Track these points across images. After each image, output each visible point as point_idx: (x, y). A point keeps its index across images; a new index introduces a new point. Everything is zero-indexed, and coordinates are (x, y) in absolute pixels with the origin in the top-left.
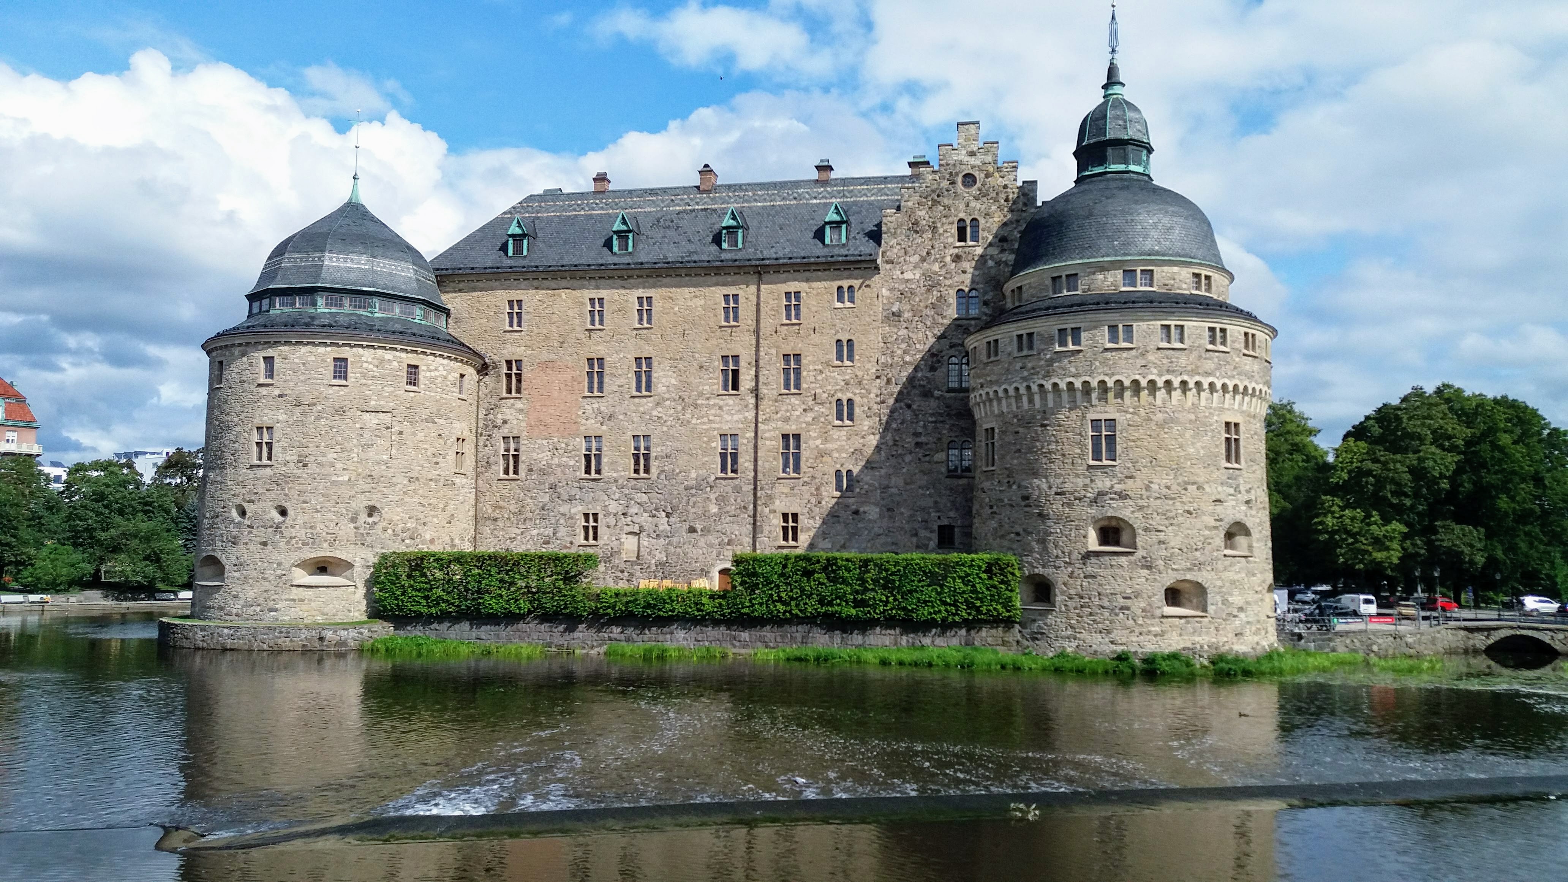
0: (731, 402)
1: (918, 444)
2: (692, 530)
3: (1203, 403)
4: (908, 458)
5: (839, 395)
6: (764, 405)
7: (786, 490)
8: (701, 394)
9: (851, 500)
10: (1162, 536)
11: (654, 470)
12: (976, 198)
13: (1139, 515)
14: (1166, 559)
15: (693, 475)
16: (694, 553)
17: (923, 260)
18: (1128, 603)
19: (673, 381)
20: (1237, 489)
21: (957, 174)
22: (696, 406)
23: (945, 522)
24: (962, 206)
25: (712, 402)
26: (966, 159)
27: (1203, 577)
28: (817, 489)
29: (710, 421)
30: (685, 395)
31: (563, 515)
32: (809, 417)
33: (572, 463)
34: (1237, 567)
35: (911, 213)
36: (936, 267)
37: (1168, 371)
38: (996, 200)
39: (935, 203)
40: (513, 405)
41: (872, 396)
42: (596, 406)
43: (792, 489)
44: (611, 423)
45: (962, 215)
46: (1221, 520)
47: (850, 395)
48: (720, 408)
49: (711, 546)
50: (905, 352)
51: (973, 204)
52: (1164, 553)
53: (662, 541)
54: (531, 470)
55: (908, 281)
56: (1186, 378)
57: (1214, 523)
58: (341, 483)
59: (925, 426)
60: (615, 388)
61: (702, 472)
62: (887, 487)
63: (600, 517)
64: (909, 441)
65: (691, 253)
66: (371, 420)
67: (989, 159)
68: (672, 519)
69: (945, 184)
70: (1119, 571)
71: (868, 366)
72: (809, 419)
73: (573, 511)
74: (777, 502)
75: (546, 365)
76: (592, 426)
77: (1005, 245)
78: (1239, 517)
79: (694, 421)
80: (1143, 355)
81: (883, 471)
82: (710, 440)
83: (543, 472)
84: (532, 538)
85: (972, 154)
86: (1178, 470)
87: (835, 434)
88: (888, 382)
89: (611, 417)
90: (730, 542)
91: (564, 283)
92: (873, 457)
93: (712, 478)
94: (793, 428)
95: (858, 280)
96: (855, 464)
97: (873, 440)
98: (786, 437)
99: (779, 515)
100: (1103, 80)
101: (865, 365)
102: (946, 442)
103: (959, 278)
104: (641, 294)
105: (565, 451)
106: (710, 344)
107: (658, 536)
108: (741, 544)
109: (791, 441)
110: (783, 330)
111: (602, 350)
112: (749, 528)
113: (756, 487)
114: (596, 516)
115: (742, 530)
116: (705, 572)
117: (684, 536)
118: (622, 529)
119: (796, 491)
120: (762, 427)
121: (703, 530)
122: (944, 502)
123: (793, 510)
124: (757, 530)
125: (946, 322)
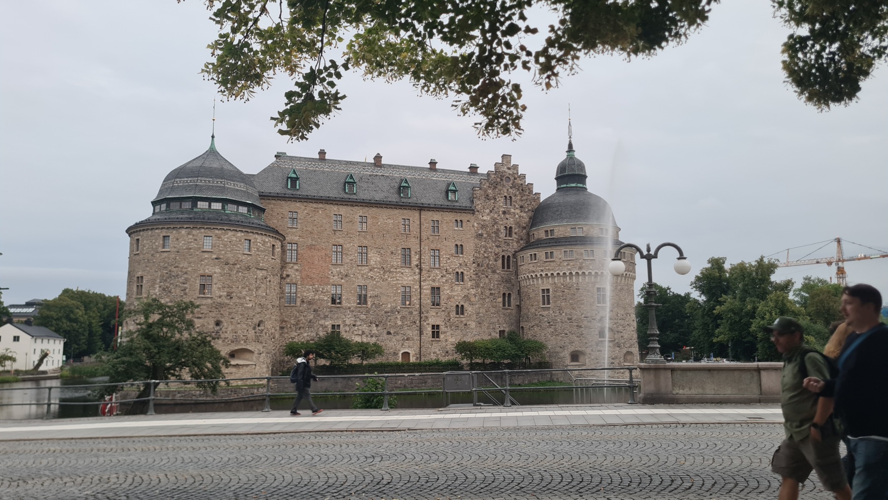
0: (407, 271)
1: (491, 294)
2: (389, 333)
4: (487, 300)
5: (457, 270)
6: (424, 272)
7: (434, 314)
8: (392, 266)
9: (463, 319)
10: (622, 334)
11: (369, 303)
12: (511, 188)
13: (615, 326)
14: (623, 344)
15: (389, 306)
16: (390, 344)
17: (491, 212)
18: (614, 361)
19: (378, 259)
21: (503, 176)
22: (390, 272)
23: (502, 329)
24: (506, 191)
25: (398, 270)
26: (507, 170)
27: (632, 350)
28: (449, 313)
29: (397, 280)
30: (384, 266)
31: (322, 325)
32: (444, 280)
33: (326, 298)
35: (485, 191)
36: (496, 216)
38: (518, 190)
39: (496, 188)
40: (293, 267)
41: (472, 271)
42: (338, 269)
43: (437, 313)
44: (347, 279)
45: (506, 194)
47: (462, 270)
48: (402, 273)
49: (398, 341)
50: (485, 252)
51: (510, 190)
52: (623, 341)
53: (375, 339)
54: (303, 302)
55: (484, 220)
57: (633, 329)
59: (493, 286)
60: (348, 261)
61: (394, 304)
62: (479, 313)
63: (341, 326)
64: (488, 292)
65: (386, 197)
66: (260, 274)
67: (515, 172)
68: (379, 328)
69: (499, 180)
71: (470, 257)
72: (444, 281)
73: (326, 323)
74: (430, 320)
75: (311, 247)
76: (337, 279)
77: (523, 209)
79: (389, 279)
81: (477, 306)
82: (397, 289)
83: (310, 303)
85: (509, 169)
87: (456, 288)
88: (478, 265)
89: (346, 276)
90: (407, 339)
91: (321, 205)
92: (473, 299)
93: (399, 308)
94: (436, 284)
95: (465, 217)
96: (465, 302)
97: (473, 291)
98: (433, 288)
99: (431, 326)
100: (567, 149)
101: (468, 257)
102: (502, 293)
103: (505, 221)
104: (361, 214)
105: (322, 292)
106: (395, 242)
107: (372, 336)
108: (413, 340)
109: (436, 291)
110: (431, 238)
111: (341, 241)
112: (417, 332)
113: (421, 313)
114: (339, 326)
115: (413, 333)
116: (395, 354)
117: (386, 336)
118: (353, 333)
119: (438, 315)
120: (422, 283)
121: (394, 333)
122: (501, 320)
123: (437, 323)
124: (421, 333)
125: (500, 240)
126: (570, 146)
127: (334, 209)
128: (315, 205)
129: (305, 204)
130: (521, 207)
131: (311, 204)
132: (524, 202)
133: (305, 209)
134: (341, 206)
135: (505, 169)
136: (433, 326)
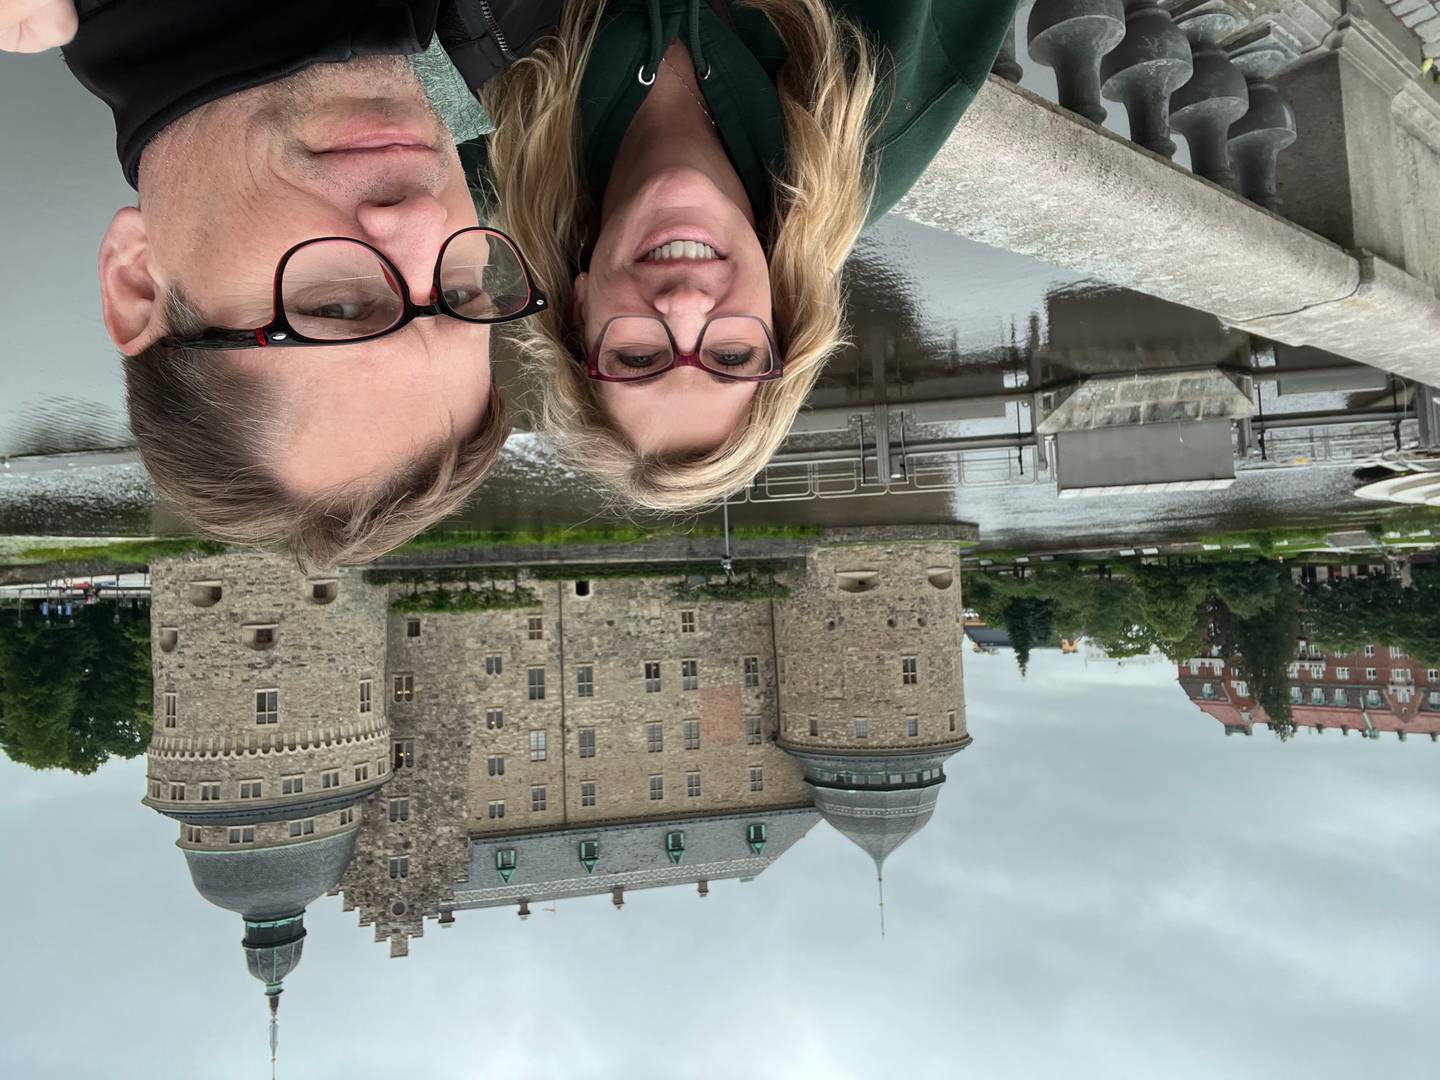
2: (610, 623)
3: (190, 741)
5: (499, 731)
6: (558, 721)
7: (539, 656)
8: (609, 726)
10: (223, 638)
11: (643, 667)
13: (240, 653)
14: (220, 621)
15: (612, 664)
18: (249, 588)
19: (631, 735)
20: (168, 676)
22: (612, 717)
23: (414, 639)
25: (599, 721)
27: (192, 610)
29: (600, 705)
30: (621, 725)
31: (708, 630)
32: (523, 713)
34: (169, 618)
37: (213, 763)
44: (676, 700)
46: (180, 653)
48: (593, 716)
49: (595, 612)
51: (395, 890)
52: (221, 625)
53: (632, 614)
54: (736, 662)
56: (201, 759)
57: (185, 650)
58: (853, 645)
59: (431, 710)
60: (676, 727)
61: (604, 667)
62: (460, 662)
63: (681, 630)
64: (443, 699)
65: (621, 836)
66: (836, 692)
68: (625, 630)
69: (418, 905)
70: (255, 610)
71: (476, 755)
73: (701, 633)
74: (546, 646)
76: (693, 697)
77: (368, 858)
78: (167, 657)
79: (613, 705)
80: (233, 775)
82: (600, 691)
83: (726, 661)
84: (731, 612)
86: (210, 689)
87: (501, 701)
89: (678, 704)
90: (580, 615)
91: (720, 806)
92: (471, 685)
93: (596, 662)
94: (536, 704)
95: (486, 823)
96: (486, 678)
97: (471, 698)
98: (542, 697)
99: (544, 637)
100: (282, 996)
101: (479, 756)
102: (414, 701)
103: (406, 830)
104: (660, 802)
105: (710, 677)
106: (604, 765)
107: (636, 617)
108: (572, 614)
109: (537, 694)
110: (546, 780)
111: (688, 756)
112: (567, 626)
113: (561, 657)
114: (685, 630)
115: (573, 625)
116: (599, 593)
117: (616, 618)
118: (663, 621)
119: (531, 656)
120: (559, 703)
121: (601, 624)
122: (415, 654)
123: (533, 642)
124: (560, 625)
125: (416, 794)
126: (274, 1004)
127: (699, 803)
128: (728, 805)
129: (741, 805)
130: (370, 862)
131: (733, 805)
132: (364, 873)
133: (741, 797)
134: (691, 809)
135: (403, 929)
136: (540, 636)
